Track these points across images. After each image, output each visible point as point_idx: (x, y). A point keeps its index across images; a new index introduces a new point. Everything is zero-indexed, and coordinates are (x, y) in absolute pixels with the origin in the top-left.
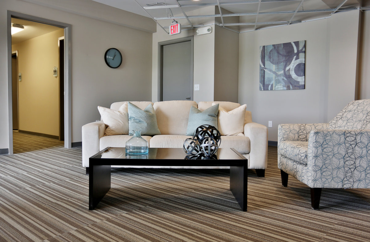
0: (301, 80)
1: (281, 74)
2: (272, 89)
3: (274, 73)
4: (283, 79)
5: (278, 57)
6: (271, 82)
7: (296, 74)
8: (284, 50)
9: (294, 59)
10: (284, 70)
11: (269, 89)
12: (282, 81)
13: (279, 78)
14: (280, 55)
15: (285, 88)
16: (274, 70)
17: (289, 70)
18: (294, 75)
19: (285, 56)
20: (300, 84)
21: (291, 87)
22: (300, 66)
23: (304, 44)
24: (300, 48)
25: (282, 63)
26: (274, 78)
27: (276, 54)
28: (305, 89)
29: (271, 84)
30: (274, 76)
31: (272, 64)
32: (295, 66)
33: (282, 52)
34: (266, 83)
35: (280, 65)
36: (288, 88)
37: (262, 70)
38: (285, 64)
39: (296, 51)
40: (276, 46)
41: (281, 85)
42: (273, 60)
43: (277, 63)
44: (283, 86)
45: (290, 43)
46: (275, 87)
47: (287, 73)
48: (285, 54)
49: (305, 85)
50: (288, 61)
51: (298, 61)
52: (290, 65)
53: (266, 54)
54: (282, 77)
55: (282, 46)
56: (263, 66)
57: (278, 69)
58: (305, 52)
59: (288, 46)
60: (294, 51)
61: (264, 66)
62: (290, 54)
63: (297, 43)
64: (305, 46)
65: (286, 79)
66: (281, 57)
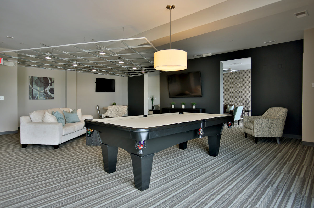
0: (52, 95)
2: (37, 99)
3: (39, 91)
4: (44, 94)
5: (41, 83)
9: (49, 86)
10: (44, 90)
11: (36, 99)
12: (43, 95)
13: (42, 94)
15: (45, 99)
16: (38, 90)
17: (47, 90)
18: (49, 93)
20: (52, 97)
21: (48, 98)
22: (52, 89)
23: (53, 80)
25: (43, 87)
26: (38, 94)
27: (39, 82)
28: (54, 99)
29: (37, 96)
30: (38, 92)
32: (50, 89)
34: (34, 95)
37: (31, 89)
38: (44, 87)
39: (50, 82)
40: (40, 78)
41: (42, 97)
42: (38, 85)
43: (40, 86)
45: (47, 78)
46: (39, 98)
47: (46, 92)
48: (44, 82)
49: (54, 97)
50: (46, 86)
51: (51, 87)
52: (47, 88)
53: (33, 81)
54: (43, 93)
55: (43, 79)
56: (31, 87)
57: (41, 89)
58: (54, 83)
59: (46, 79)
60: (49, 82)
61: (32, 87)
62: (47, 83)
63: (50, 79)
66: (42, 84)
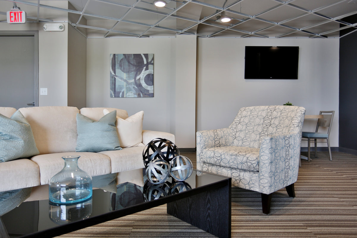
0: (150, 88)
1: (131, 83)
2: (123, 97)
3: (125, 81)
4: (134, 87)
5: (129, 66)
6: (122, 90)
7: (146, 83)
8: (135, 61)
9: (144, 70)
10: (135, 79)
11: (120, 96)
12: (133, 89)
13: (130, 86)
14: (131, 65)
15: (136, 96)
16: (125, 78)
17: (139, 79)
18: (144, 85)
19: (136, 66)
21: (142, 95)
22: (150, 76)
23: (152, 57)
24: (149, 60)
25: (133, 72)
26: (125, 86)
27: (127, 63)
28: (153, 97)
30: (125, 83)
31: (123, 72)
32: (145, 76)
33: (133, 62)
34: (117, 90)
35: (131, 74)
36: (139, 96)
37: (112, 77)
38: (135, 73)
39: (145, 63)
40: (127, 56)
41: (132, 93)
42: (124, 68)
43: (128, 72)
44: (134, 94)
45: (140, 55)
46: (126, 94)
47: (137, 82)
48: (135, 64)
49: (153, 93)
50: (139, 70)
51: (148, 72)
52: (140, 75)
53: (116, 62)
54: (133, 86)
55: (133, 57)
56: (113, 74)
57: (129, 78)
58: (153, 64)
59: (138, 57)
60: (143, 62)
61: (115, 73)
62: (140, 65)
63: (146, 56)
64: (153, 59)
65: (137, 88)
66: (132, 67)
